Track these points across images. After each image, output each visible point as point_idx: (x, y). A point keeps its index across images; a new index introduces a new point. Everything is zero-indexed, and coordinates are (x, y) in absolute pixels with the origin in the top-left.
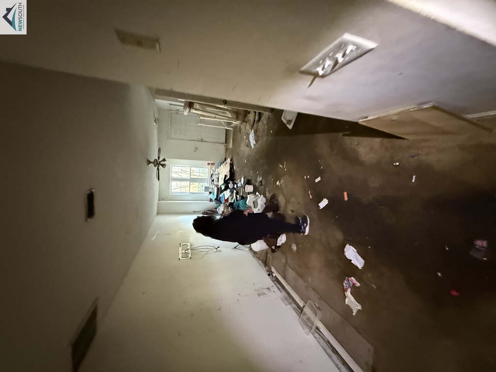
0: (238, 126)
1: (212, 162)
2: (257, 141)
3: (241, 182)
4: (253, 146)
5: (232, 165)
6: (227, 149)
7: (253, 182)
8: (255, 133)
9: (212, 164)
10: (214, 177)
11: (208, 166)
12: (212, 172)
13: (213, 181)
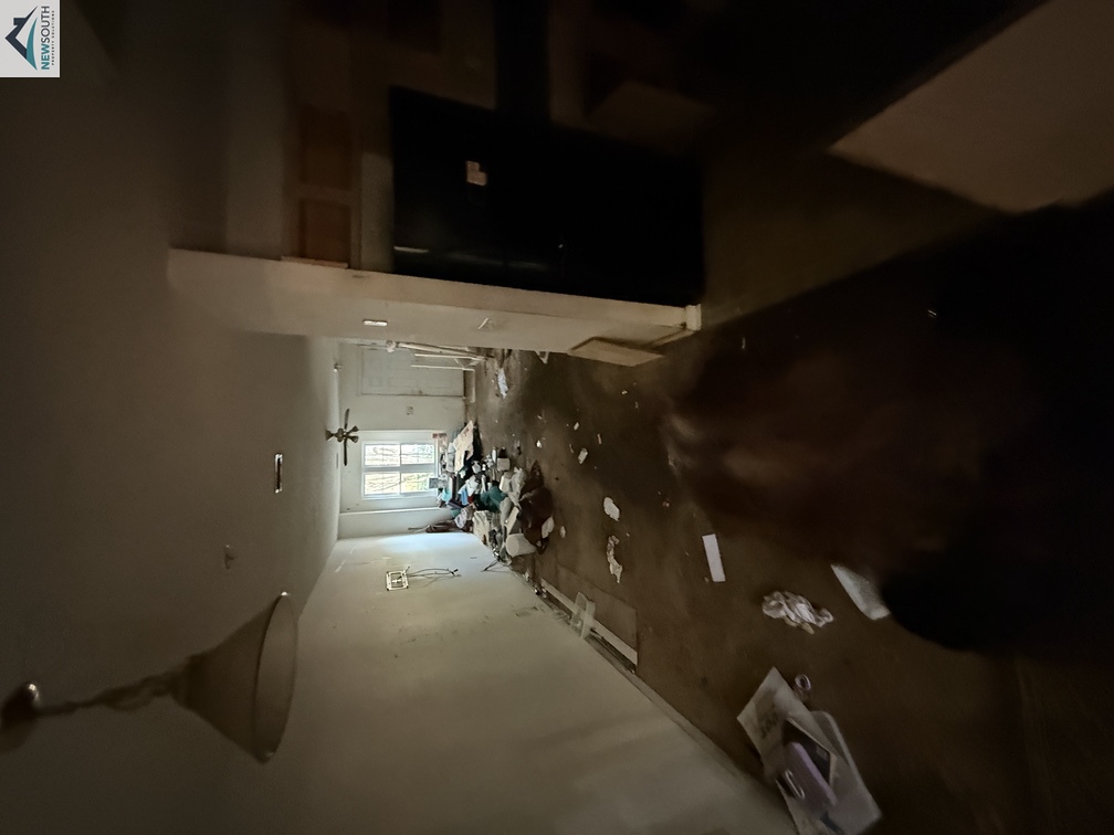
0: (482, 364)
1: (441, 432)
2: (509, 385)
3: (492, 457)
4: (504, 395)
5: (476, 432)
6: (467, 406)
7: (509, 452)
8: (507, 372)
9: (441, 435)
10: (446, 459)
11: (433, 440)
12: (441, 451)
13: (444, 466)
